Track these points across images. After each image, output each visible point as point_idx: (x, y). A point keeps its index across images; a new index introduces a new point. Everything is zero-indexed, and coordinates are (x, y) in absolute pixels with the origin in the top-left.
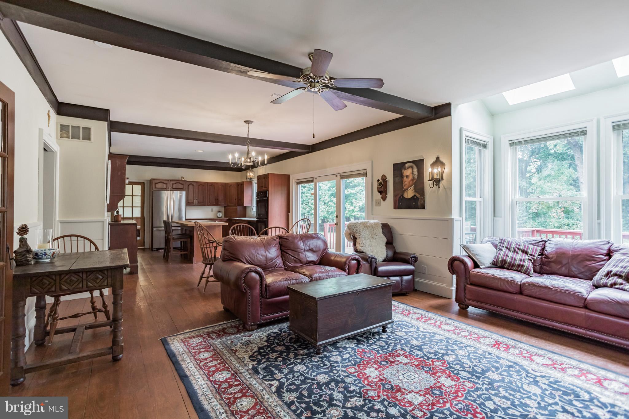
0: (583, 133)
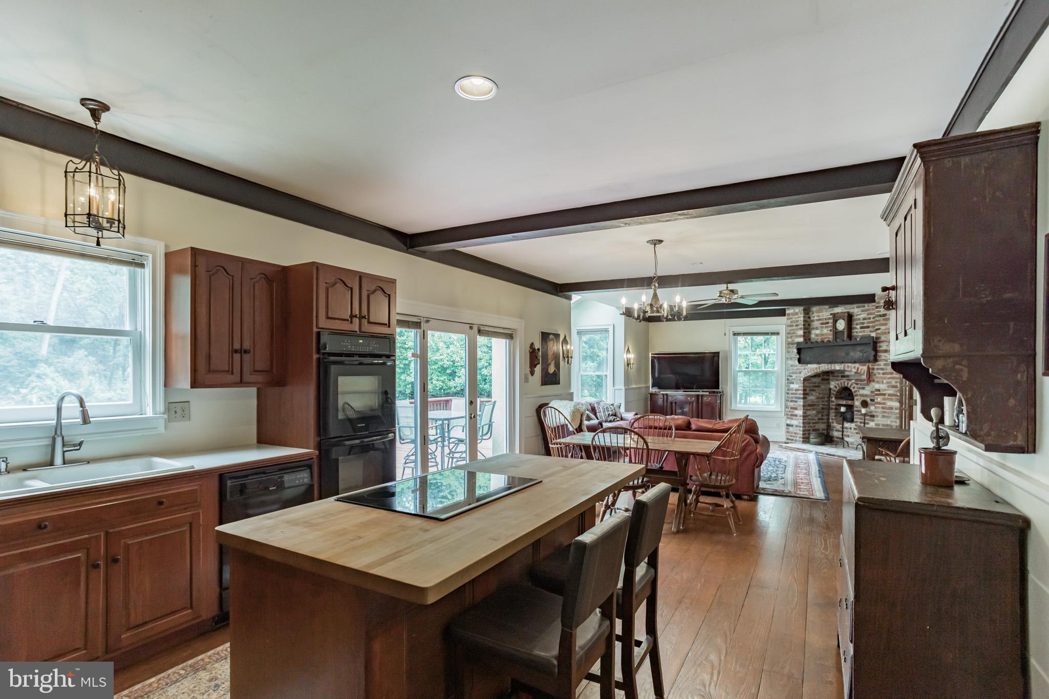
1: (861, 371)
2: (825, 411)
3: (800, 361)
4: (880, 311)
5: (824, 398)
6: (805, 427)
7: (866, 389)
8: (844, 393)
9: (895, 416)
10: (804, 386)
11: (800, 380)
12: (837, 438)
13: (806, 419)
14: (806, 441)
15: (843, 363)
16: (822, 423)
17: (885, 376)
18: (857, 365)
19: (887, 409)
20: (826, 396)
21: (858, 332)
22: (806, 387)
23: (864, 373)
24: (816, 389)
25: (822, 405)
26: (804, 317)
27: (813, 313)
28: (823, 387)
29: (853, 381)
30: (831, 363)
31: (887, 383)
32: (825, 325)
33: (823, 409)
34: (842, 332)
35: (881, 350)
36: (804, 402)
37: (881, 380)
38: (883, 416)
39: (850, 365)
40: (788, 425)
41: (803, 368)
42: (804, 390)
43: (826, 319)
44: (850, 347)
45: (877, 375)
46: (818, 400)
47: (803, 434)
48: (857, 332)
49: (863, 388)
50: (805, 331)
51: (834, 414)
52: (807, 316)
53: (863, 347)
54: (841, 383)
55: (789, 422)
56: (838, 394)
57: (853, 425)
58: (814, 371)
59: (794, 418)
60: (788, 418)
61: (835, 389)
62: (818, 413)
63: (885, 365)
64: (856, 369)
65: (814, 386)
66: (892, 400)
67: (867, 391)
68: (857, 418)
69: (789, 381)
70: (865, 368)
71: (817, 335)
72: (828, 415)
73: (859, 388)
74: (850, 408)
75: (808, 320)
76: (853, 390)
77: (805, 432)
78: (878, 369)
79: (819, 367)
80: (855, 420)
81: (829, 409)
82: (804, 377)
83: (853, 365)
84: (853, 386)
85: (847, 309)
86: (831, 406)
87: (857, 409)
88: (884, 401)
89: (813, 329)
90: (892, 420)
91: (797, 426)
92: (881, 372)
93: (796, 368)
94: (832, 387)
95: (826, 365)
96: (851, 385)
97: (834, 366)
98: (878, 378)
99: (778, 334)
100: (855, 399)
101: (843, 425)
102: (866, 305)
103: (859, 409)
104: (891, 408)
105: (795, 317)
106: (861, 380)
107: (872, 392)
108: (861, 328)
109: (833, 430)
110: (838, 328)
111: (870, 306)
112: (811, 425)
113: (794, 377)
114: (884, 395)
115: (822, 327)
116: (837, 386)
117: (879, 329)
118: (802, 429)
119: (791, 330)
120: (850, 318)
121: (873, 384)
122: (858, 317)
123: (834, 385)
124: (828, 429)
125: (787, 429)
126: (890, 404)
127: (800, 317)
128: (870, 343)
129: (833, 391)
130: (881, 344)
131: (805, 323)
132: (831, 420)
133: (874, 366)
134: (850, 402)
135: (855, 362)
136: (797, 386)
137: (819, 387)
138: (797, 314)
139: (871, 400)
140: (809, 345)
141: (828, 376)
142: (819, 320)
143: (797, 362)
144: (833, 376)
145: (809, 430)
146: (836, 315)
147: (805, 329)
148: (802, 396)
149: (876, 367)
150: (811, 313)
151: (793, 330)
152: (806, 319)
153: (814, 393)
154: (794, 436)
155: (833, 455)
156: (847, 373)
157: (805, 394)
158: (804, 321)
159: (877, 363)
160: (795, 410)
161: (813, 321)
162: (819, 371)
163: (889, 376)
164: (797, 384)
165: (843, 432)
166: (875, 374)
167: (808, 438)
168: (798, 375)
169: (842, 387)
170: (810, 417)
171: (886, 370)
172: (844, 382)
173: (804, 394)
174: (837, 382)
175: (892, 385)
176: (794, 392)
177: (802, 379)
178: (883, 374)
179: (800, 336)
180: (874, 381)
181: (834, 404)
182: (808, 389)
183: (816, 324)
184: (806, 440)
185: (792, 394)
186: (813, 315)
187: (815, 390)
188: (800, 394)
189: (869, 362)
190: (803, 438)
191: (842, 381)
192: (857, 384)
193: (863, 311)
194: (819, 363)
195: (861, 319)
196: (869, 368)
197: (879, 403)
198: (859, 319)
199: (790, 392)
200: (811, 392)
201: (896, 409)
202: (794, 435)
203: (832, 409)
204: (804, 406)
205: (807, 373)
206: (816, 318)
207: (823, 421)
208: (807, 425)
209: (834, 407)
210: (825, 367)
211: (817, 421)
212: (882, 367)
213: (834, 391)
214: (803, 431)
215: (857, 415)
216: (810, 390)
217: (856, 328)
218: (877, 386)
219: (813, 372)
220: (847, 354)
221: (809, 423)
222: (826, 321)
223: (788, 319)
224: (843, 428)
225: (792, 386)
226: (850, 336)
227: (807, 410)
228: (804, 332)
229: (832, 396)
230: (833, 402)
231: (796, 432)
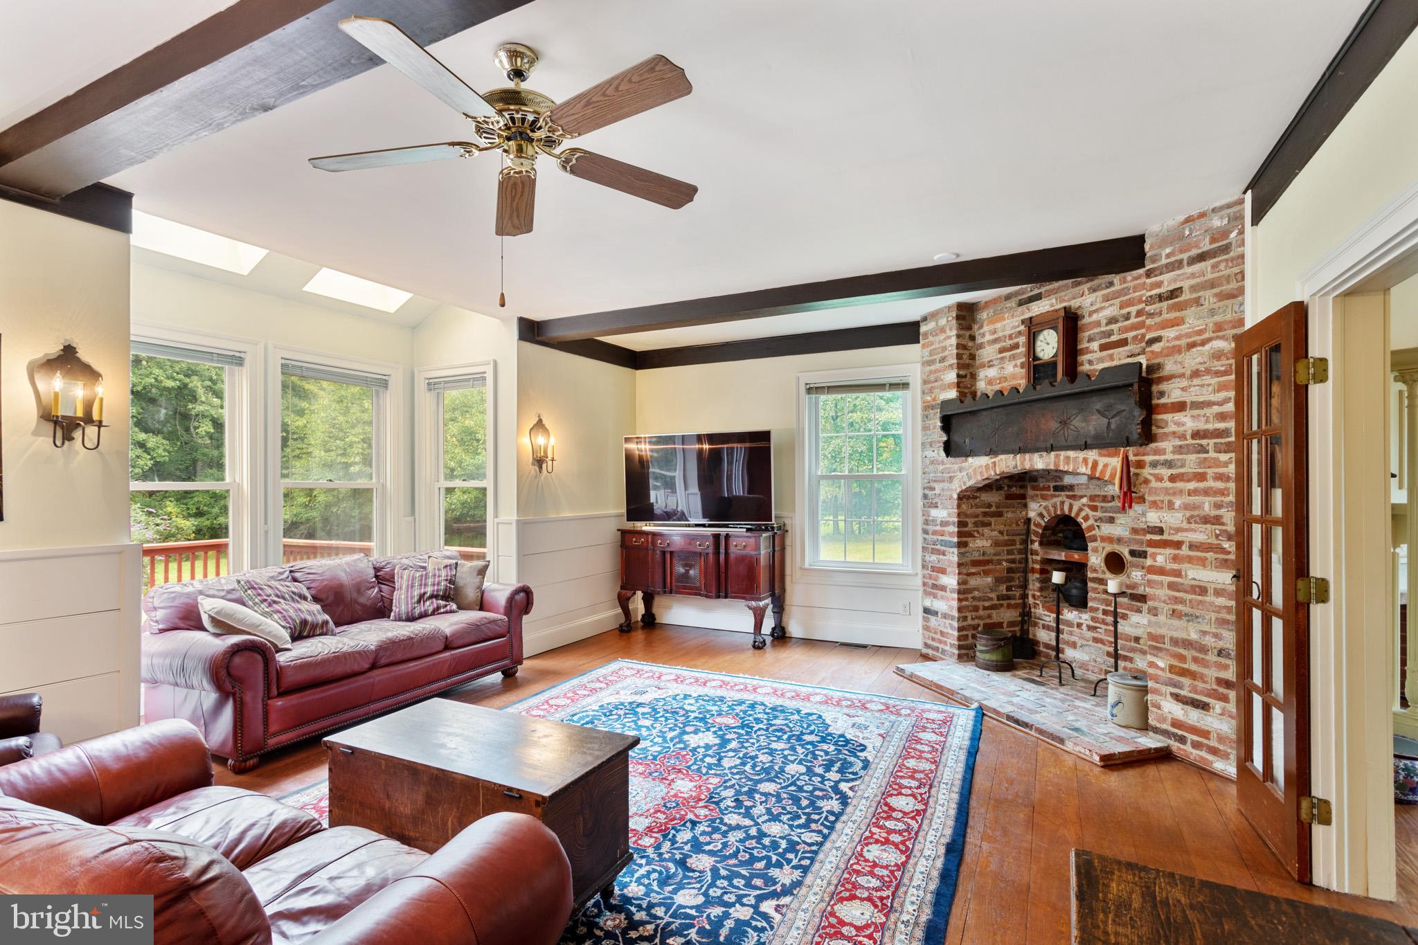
0: (238, 361)
1: (1103, 472)
2: (1018, 575)
3: (949, 449)
4: (1159, 284)
5: (1013, 543)
6: (965, 618)
7: (1118, 521)
8: (1061, 531)
9: (1213, 616)
10: (959, 515)
11: (951, 498)
12: (1047, 646)
13: (966, 599)
14: (967, 655)
15: (1052, 449)
16: (1009, 606)
17: (1179, 485)
18: (1092, 455)
19: (1185, 591)
20: (1018, 539)
21: (1094, 360)
22: (967, 516)
23: (1113, 476)
24: (993, 520)
25: (1007, 561)
26: (958, 336)
27: (981, 327)
28: (1010, 515)
29: (1084, 500)
30: (1021, 450)
31: (1186, 507)
32: (1007, 354)
33: (1010, 570)
34: (1052, 365)
35: (1165, 405)
36: (961, 555)
37: (1167, 498)
38: (1174, 611)
39: (1071, 454)
40: (927, 611)
41: (956, 467)
42: (961, 524)
43: (1011, 337)
44: (1071, 405)
45: (1154, 484)
46: (998, 549)
47: (959, 639)
48: (1090, 362)
49: (1111, 520)
50: (962, 373)
51: (1038, 585)
52: (967, 333)
53: (1109, 399)
54: (1055, 507)
55: (928, 603)
56: (1048, 533)
57: (1085, 617)
58: (981, 473)
59: (940, 593)
60: (926, 593)
61: (1039, 520)
62: (998, 581)
63: (1179, 450)
64: (1090, 465)
65: (985, 514)
66: (1202, 562)
67: (1120, 528)
68: (1095, 599)
69: (930, 503)
70: (1115, 463)
71: (990, 382)
72: (1025, 586)
73: (1100, 519)
74: (1076, 571)
75: (970, 344)
76: (1084, 526)
77: (965, 633)
78: (1154, 465)
79: (994, 463)
80: (1090, 604)
81: (1026, 571)
82: (959, 490)
83: (1081, 455)
84: (1083, 514)
85: (1064, 301)
86: (1030, 565)
87: (1095, 575)
88: (1175, 566)
89: (983, 366)
90: (1206, 628)
91: (945, 616)
92: (1166, 472)
93: (941, 467)
94: (1032, 514)
95: (1011, 456)
96: (1079, 508)
97: (1031, 460)
98: (1154, 491)
99: (905, 386)
100: (1089, 548)
101: (1058, 613)
102: (1116, 279)
103: (1100, 576)
104: (1203, 591)
105: (937, 338)
106: (1105, 499)
107: (1135, 531)
108: (1103, 348)
109: (1036, 624)
110: (1040, 354)
111: (1129, 278)
112: (981, 612)
113: (937, 492)
114: (1178, 545)
115: (1002, 359)
116: (1045, 513)
117: (1158, 339)
118: (956, 624)
119: (931, 372)
120: (1070, 324)
121: (1137, 508)
122: (1095, 317)
123: (1037, 510)
124: (1023, 622)
125: (926, 620)
126: (1195, 574)
127: (949, 337)
128: (1131, 385)
129: (1035, 524)
130: (1164, 386)
131: (961, 352)
132: (1031, 600)
133: (1144, 455)
134: (1076, 556)
135: (1086, 447)
136: (946, 513)
137: (1000, 515)
138: (943, 330)
139: (1133, 553)
140: (969, 405)
141: (1022, 487)
142: (995, 341)
143: (943, 454)
144: (1034, 488)
145: (975, 627)
146: (1034, 322)
147: (960, 366)
148: (955, 540)
149: (1148, 459)
150: (976, 327)
151: (936, 371)
152: (964, 342)
153: (986, 531)
154: (940, 642)
155: (1026, 725)
156: (1068, 480)
157: (964, 536)
158: (959, 346)
159: (1153, 445)
160: (940, 575)
161: (981, 346)
162: (993, 473)
163: (1192, 485)
164: (945, 508)
165: (1058, 631)
166: (1146, 481)
167: (972, 647)
168: (946, 485)
169: (1057, 516)
170: (976, 593)
171: (1183, 466)
172: (1062, 503)
173: (960, 534)
174: (1044, 504)
175: (1202, 513)
176: (938, 528)
177: (955, 496)
178: (1172, 479)
179: (949, 386)
180: (1142, 500)
181: (1038, 558)
182: (970, 521)
183: (988, 353)
184: (966, 653)
185: (935, 533)
186: (982, 331)
187: (989, 524)
188: (951, 534)
189: (1128, 443)
190: (960, 647)
191: (1057, 500)
192: (1094, 508)
193: (1107, 299)
194: (992, 452)
195: (1104, 322)
196: (1126, 463)
197: (1161, 571)
198: (1098, 324)
199: (931, 528)
200: (980, 529)
201: (1218, 593)
202: (938, 636)
203: (1033, 571)
204: (960, 565)
205: (966, 479)
206: (988, 337)
207: (1013, 602)
208: (969, 615)
209: (1037, 566)
210: (1007, 463)
211: (995, 602)
212: (1169, 457)
213: (1038, 525)
214: (960, 629)
215: (1095, 590)
216: (976, 525)
217: (1087, 351)
218: (1153, 518)
219: (979, 478)
220: (1064, 423)
221: (976, 609)
222: (1011, 342)
223: (923, 347)
224: (1058, 621)
225: (934, 513)
226: (1072, 370)
227: (969, 574)
228: (959, 376)
229: (1034, 538)
230: (1035, 553)
231: (945, 630)
